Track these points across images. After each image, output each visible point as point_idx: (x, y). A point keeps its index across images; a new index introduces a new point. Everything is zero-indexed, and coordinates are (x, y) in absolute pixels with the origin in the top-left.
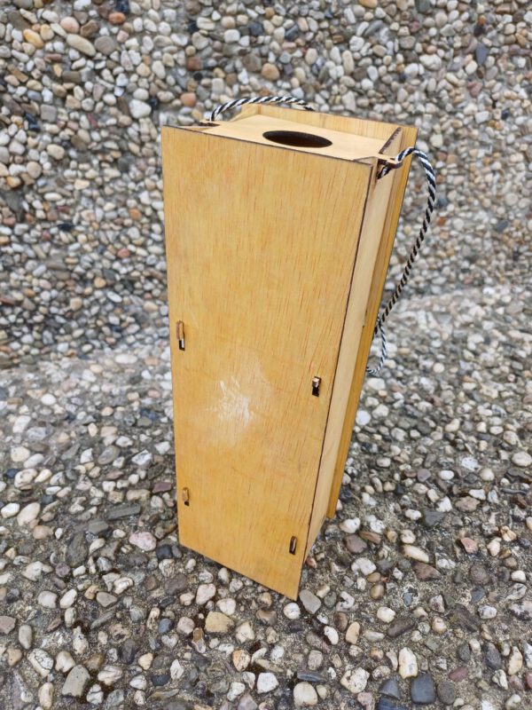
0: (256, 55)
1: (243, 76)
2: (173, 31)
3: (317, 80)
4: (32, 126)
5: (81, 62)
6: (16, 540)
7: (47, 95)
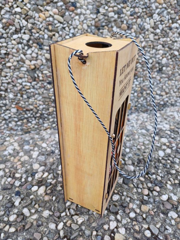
0: (120, 21)
1: (115, 29)
2: (91, 13)
3: (140, 30)
4: (40, 47)
5: (59, 25)
6: (38, 201)
7: (46, 36)
